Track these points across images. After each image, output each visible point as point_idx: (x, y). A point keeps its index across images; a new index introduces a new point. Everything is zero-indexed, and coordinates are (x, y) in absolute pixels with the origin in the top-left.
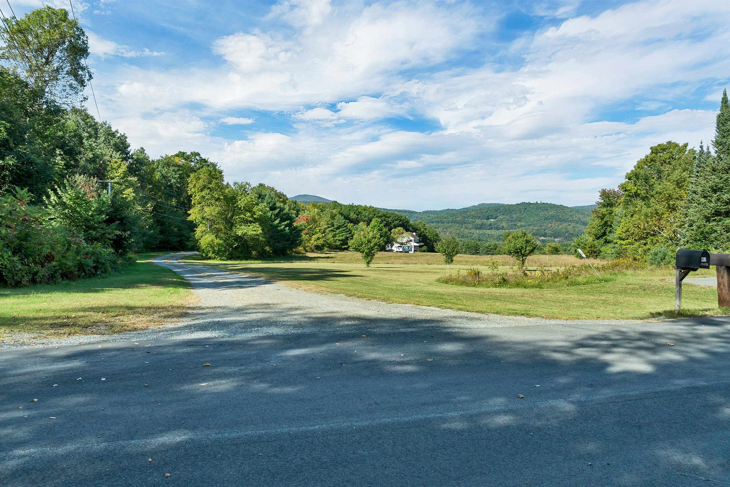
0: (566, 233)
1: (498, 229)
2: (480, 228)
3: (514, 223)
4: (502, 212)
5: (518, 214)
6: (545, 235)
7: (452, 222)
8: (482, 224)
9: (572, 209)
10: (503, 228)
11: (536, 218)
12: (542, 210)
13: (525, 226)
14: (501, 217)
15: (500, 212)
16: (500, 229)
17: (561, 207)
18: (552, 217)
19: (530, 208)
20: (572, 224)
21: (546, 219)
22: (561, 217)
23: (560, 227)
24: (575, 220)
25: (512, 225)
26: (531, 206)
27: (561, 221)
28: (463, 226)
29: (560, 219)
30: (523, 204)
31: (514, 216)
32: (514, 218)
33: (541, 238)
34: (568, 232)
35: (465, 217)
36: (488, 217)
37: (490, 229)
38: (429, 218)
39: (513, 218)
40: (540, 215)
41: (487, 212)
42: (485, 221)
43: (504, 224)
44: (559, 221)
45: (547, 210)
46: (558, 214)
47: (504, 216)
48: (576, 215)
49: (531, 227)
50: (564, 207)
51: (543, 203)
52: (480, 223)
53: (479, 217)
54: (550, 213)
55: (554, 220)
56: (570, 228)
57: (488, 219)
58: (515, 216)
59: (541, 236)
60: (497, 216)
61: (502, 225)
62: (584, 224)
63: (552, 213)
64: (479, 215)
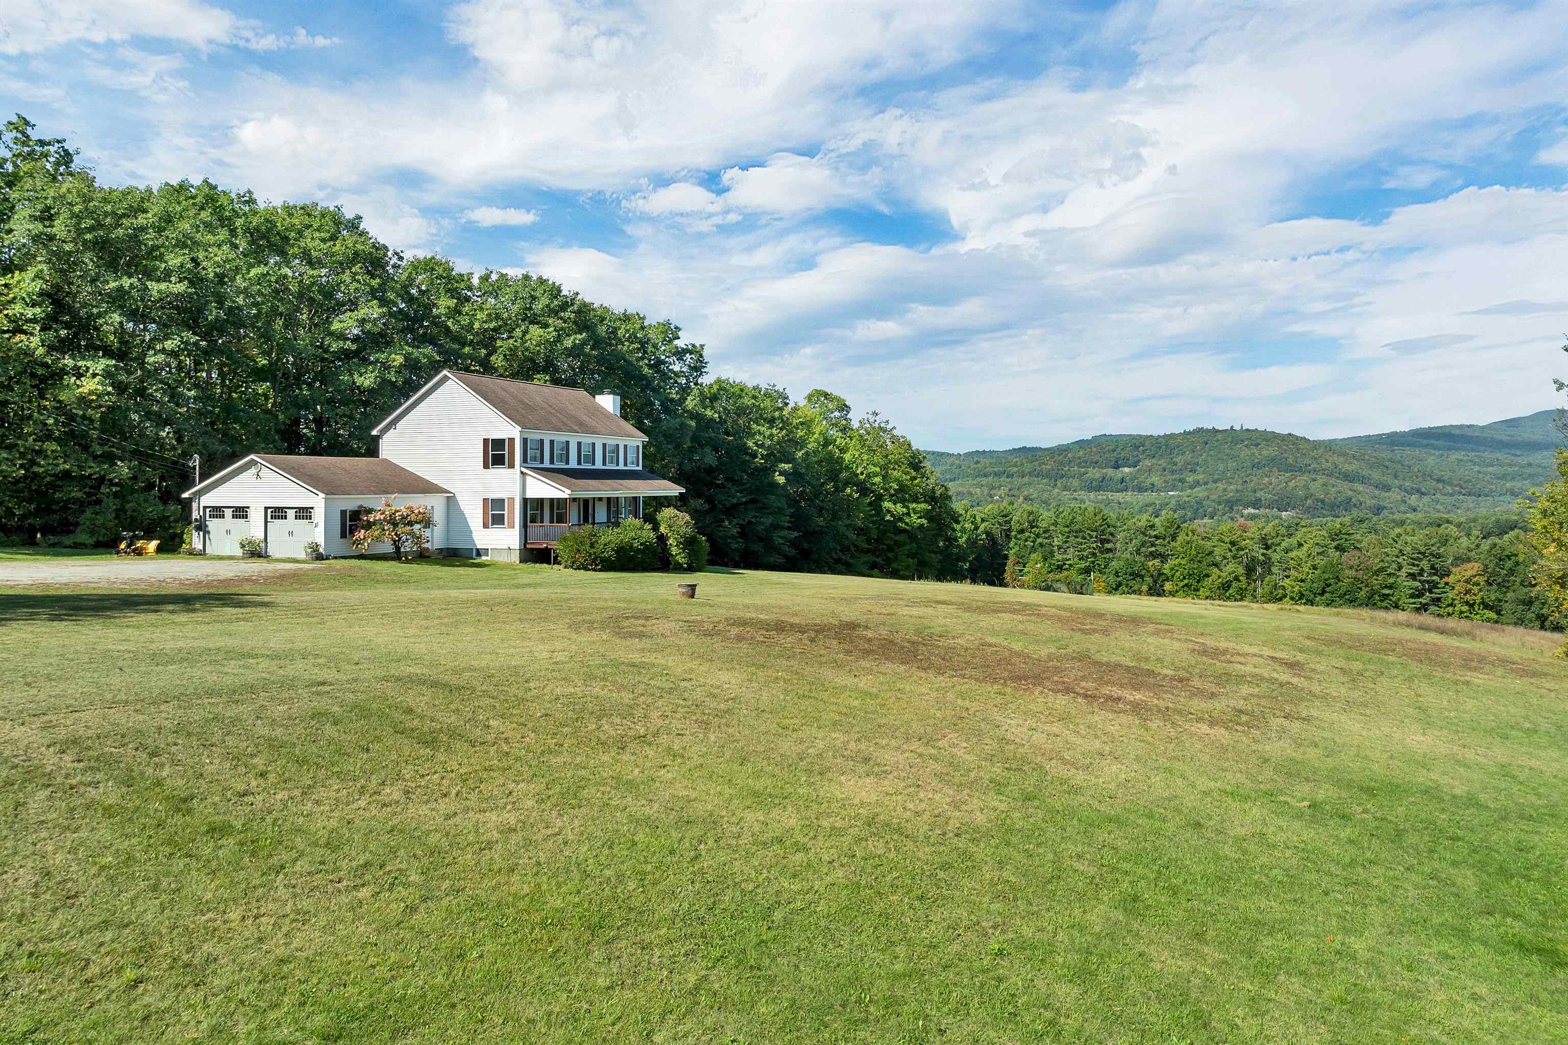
0: (1306, 498)
1: (1140, 489)
2: (1098, 489)
3: (1177, 476)
4: (1151, 450)
5: (1188, 456)
6: (1256, 504)
7: (1030, 474)
8: (1104, 478)
9: (1316, 445)
10: (1152, 487)
11: (1232, 465)
12: (1246, 446)
13: (1206, 483)
14: (1148, 463)
15: (1144, 452)
16: (1146, 490)
17: (1291, 440)
18: (1271, 461)
19: (1218, 441)
20: (1318, 477)
21: (1256, 466)
22: (1290, 461)
23: (1292, 484)
24: (1324, 470)
25: (1175, 480)
26: (1220, 437)
27: (1291, 471)
28: (1059, 484)
29: (1291, 465)
30: (1200, 431)
31: (1178, 460)
32: (1180, 464)
33: (1246, 512)
34: (1312, 495)
35: (1062, 463)
36: (1117, 462)
37: (1121, 491)
38: (979, 465)
39: (1175, 464)
40: (1242, 456)
41: (1114, 451)
42: (1110, 472)
43: (1155, 479)
44: (1286, 471)
45: (1257, 445)
46: (1285, 455)
47: (1154, 461)
48: (1327, 457)
49: (1220, 486)
50: (1297, 438)
51: (1247, 430)
52: (1098, 475)
53: (1096, 463)
54: (1265, 452)
55: (1275, 469)
56: (1315, 487)
57: (1117, 467)
58: (1180, 460)
59: (1246, 506)
60: (1139, 461)
61: (1149, 481)
62: (1348, 477)
63: (1269, 451)
64: (1097, 458)
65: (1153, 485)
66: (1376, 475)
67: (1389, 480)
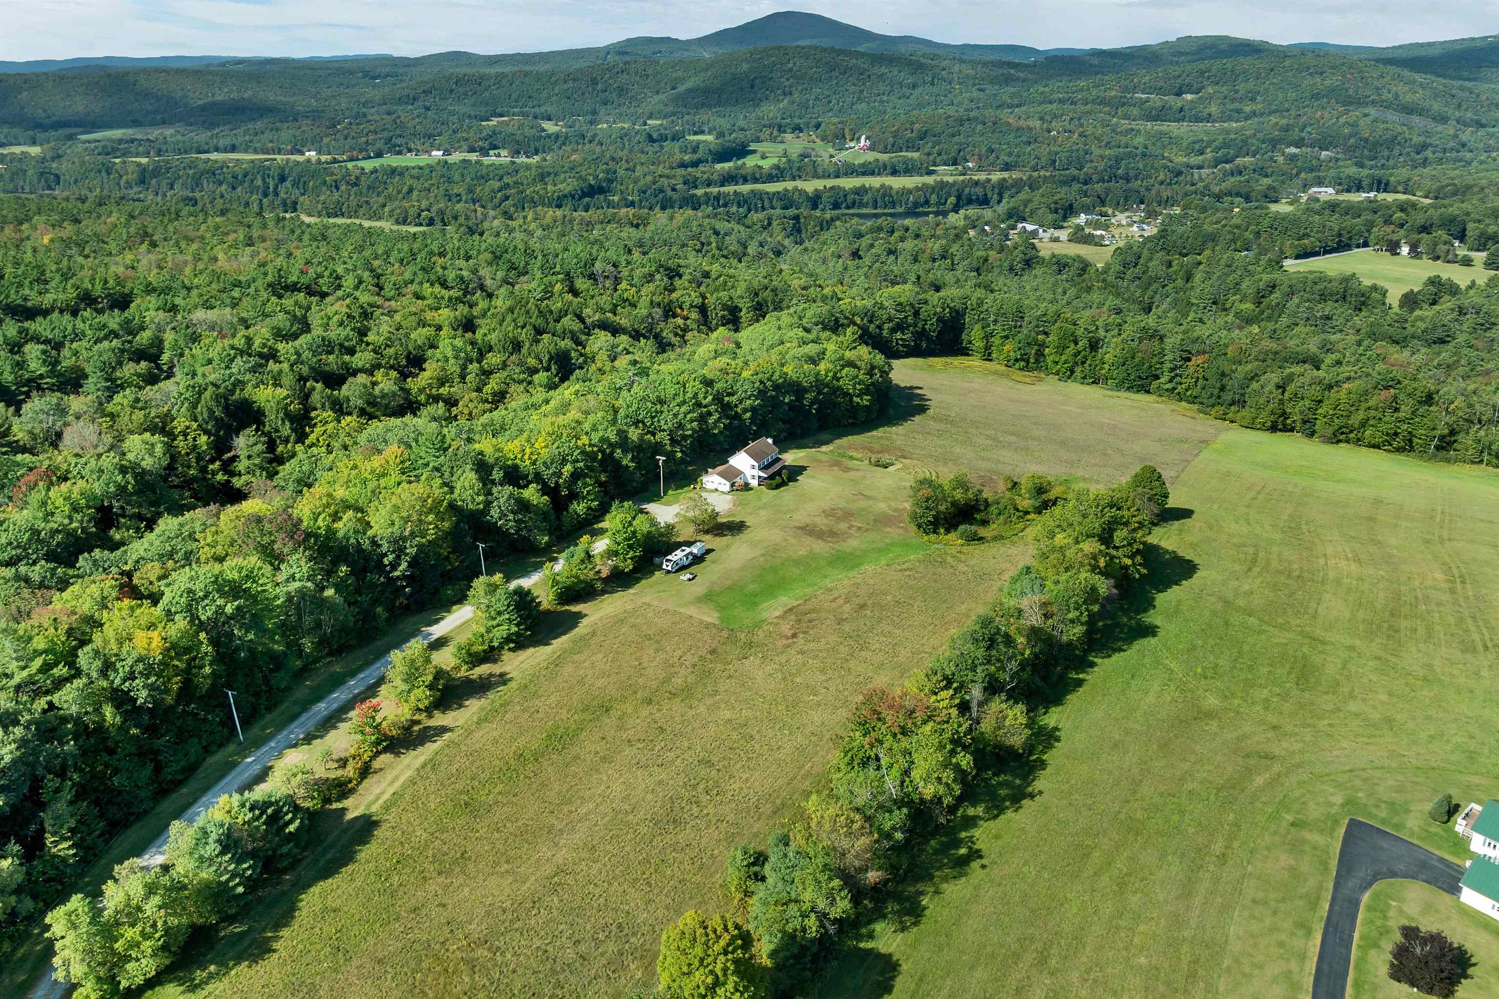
0: (1350, 136)
1: (1197, 119)
2: (1156, 118)
3: (1236, 106)
4: (1216, 76)
5: (1251, 85)
6: (1300, 142)
7: (1093, 102)
8: (1164, 107)
10: (1209, 118)
11: (1291, 95)
12: (1310, 74)
13: (1260, 115)
14: (1210, 90)
15: (1209, 78)
16: (1202, 120)
18: (1331, 93)
19: (1283, 68)
20: (1372, 112)
21: (1316, 96)
22: (1351, 92)
23: (1342, 120)
24: (1383, 101)
25: (1232, 109)
27: (1348, 104)
28: (1119, 113)
29: (1349, 97)
31: (1240, 88)
32: (1241, 93)
33: (1287, 150)
35: (1126, 90)
36: (1180, 88)
37: (1178, 121)
39: (1236, 92)
40: (1303, 85)
41: (1179, 76)
42: (1171, 99)
43: (1214, 109)
44: (1342, 104)
45: (1322, 73)
46: (1346, 86)
47: (1217, 88)
48: (1393, 85)
49: (1272, 120)
52: (1159, 103)
53: (1160, 89)
54: (1328, 82)
55: (1334, 101)
57: (1179, 94)
58: (1242, 88)
59: (1289, 145)
60: (1202, 88)
61: (1207, 111)
62: (1408, 110)
63: (1332, 80)
64: (1160, 84)
65: (1210, 115)
66: (1436, 106)
67: (1450, 111)
